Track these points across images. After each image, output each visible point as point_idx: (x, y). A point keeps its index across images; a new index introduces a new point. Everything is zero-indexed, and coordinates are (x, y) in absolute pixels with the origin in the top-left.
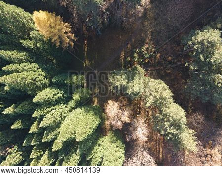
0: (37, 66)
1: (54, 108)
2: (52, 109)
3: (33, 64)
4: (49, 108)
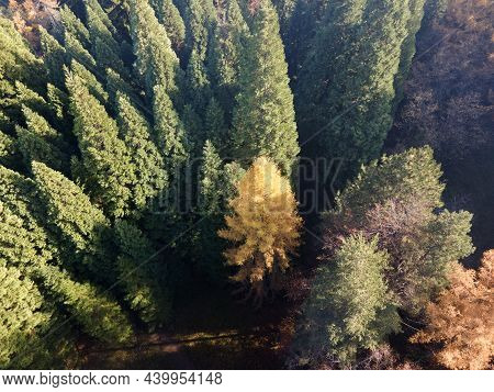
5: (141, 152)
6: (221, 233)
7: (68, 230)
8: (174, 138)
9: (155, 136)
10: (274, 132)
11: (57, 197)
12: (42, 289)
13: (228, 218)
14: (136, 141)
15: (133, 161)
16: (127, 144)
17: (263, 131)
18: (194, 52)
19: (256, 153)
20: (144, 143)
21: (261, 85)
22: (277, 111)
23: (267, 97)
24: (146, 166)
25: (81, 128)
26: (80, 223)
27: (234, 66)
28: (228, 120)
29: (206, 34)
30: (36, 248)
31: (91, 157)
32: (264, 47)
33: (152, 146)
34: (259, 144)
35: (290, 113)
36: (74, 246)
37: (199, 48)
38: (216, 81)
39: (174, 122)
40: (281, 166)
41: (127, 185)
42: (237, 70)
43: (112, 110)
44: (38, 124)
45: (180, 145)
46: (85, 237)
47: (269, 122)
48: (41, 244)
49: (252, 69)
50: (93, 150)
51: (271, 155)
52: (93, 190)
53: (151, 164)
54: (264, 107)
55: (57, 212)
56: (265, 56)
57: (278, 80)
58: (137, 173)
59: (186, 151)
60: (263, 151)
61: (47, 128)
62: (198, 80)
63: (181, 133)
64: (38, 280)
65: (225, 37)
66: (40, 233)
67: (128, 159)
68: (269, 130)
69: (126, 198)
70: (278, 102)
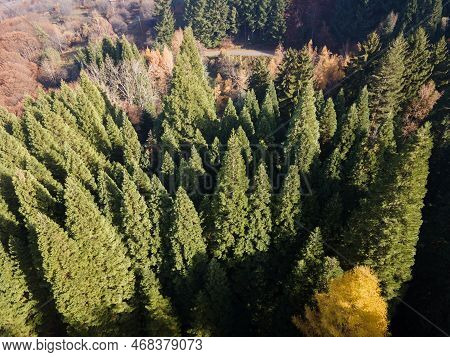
0: (261, 247)
1: (156, 233)
2: (154, 225)
3: (266, 238)
4: (160, 220)
5: (258, 213)
6: (295, 320)
7: (176, 249)
8: (288, 213)
9: (275, 204)
10: (387, 248)
11: (181, 219)
12: (137, 285)
13: (307, 308)
14: (257, 202)
15: (248, 217)
16: (250, 202)
17: (376, 242)
18: (337, 150)
19: (361, 260)
20: (263, 206)
21: (391, 199)
22: (398, 229)
23: (392, 212)
24: (256, 226)
25: (223, 175)
26: (187, 248)
27: (369, 174)
28: (344, 217)
29: (353, 138)
30: (150, 251)
31: (219, 199)
32: (406, 167)
33: (268, 212)
34: (367, 251)
35: (413, 237)
36: (173, 264)
37: (342, 148)
38: (347, 180)
39: (295, 199)
40: (383, 285)
41: (234, 234)
42: (371, 178)
43: (251, 171)
44: (196, 162)
45: (291, 221)
46: (185, 261)
47: (386, 237)
48: (154, 251)
49: (386, 182)
50: (223, 195)
51: (376, 269)
52: (208, 227)
53: (261, 226)
54: (386, 220)
55: (176, 231)
56: (405, 175)
57: (411, 201)
58: (247, 228)
59: (295, 228)
60: (369, 261)
61: (200, 167)
62: (331, 173)
63: (297, 211)
64: (139, 277)
65: (370, 146)
66: (157, 241)
67: (245, 214)
68: (383, 243)
69: (229, 245)
70: (403, 222)
